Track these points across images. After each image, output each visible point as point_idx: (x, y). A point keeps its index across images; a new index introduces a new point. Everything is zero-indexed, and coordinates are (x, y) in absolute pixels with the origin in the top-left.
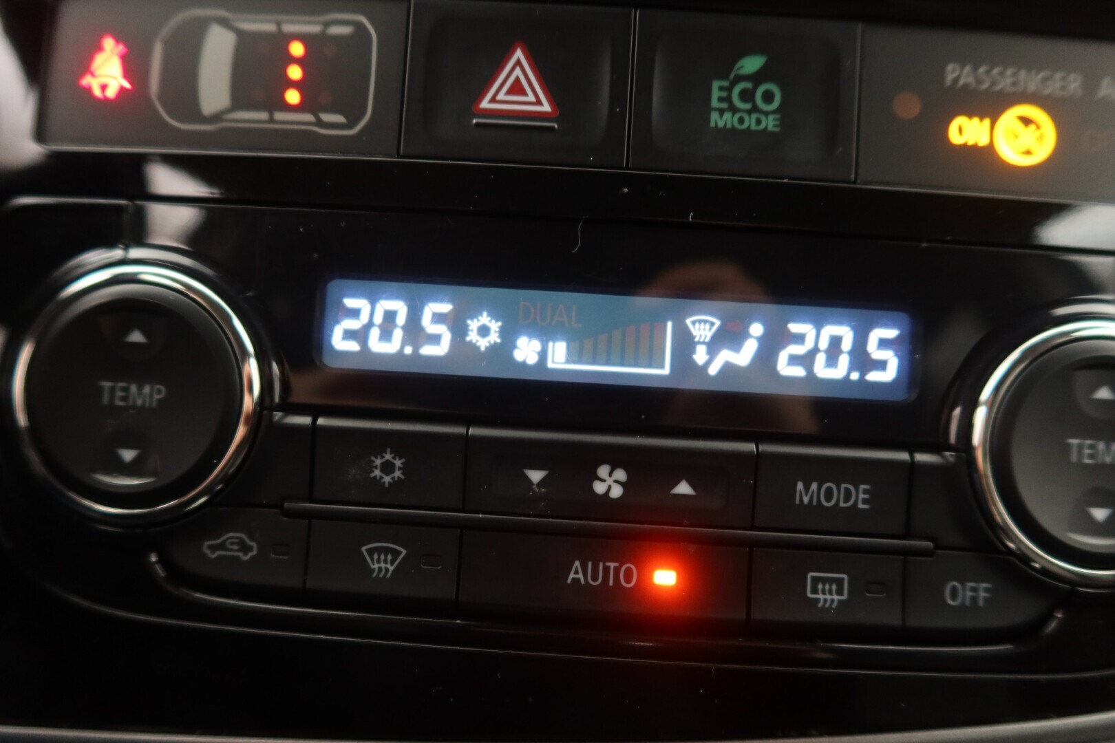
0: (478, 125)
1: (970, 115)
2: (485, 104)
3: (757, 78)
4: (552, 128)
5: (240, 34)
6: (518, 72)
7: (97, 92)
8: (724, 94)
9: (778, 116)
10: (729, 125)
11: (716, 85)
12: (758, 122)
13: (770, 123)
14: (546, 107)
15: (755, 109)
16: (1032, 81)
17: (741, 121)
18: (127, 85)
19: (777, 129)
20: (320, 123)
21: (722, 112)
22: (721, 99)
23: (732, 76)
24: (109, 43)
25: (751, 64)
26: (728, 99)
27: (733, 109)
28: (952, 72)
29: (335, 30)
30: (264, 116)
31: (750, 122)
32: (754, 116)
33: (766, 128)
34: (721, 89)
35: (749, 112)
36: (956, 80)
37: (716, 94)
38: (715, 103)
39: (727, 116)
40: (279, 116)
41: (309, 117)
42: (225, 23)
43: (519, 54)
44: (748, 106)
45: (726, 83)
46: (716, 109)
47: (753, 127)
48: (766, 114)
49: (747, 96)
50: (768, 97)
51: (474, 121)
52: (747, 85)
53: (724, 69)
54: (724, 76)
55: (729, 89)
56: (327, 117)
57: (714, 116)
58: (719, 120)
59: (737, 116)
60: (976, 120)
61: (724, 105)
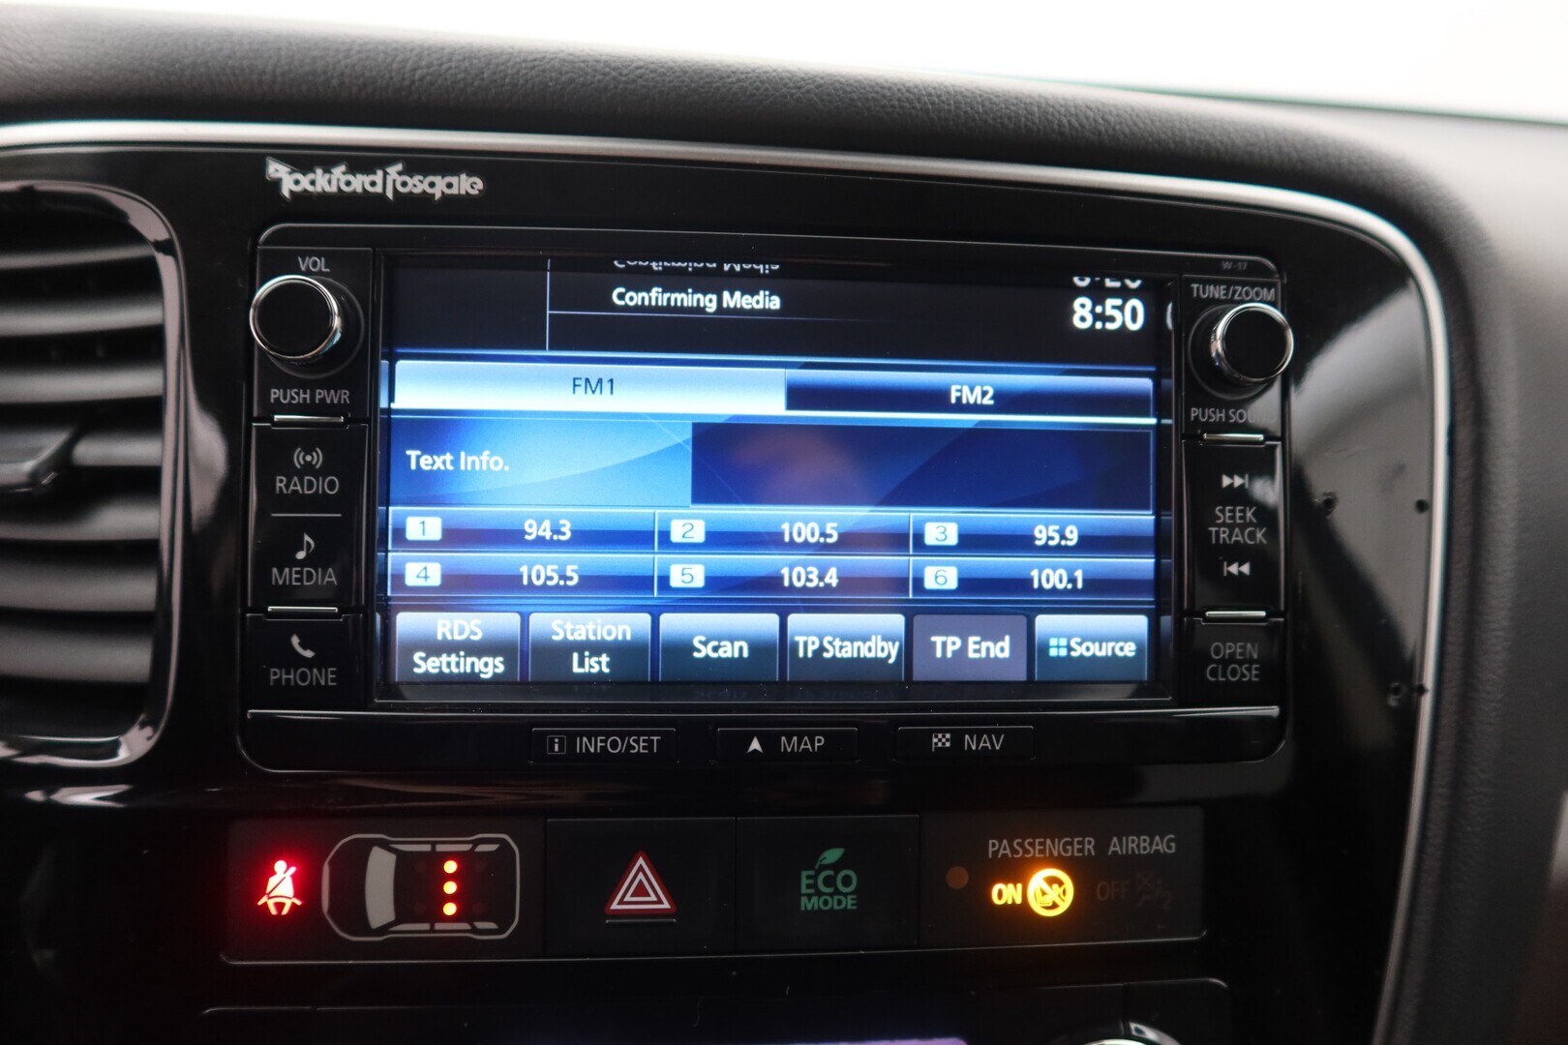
0: (609, 924)
1: (1006, 882)
2: (615, 906)
3: (837, 867)
4: (672, 923)
5: (399, 854)
6: (641, 876)
7: (273, 911)
8: (811, 881)
9: (854, 897)
10: (816, 907)
11: (804, 874)
12: (840, 902)
13: (849, 903)
14: (666, 905)
15: (837, 892)
16: (1056, 848)
17: (826, 903)
18: (298, 903)
19: (855, 907)
20: (475, 931)
21: (809, 896)
22: (809, 886)
23: (817, 867)
24: (280, 866)
25: (832, 855)
26: (814, 886)
27: (819, 894)
28: (992, 845)
29: (482, 848)
30: (426, 926)
31: (833, 903)
32: (836, 898)
33: (846, 907)
34: (808, 877)
35: (831, 895)
36: (995, 853)
37: (804, 882)
38: (804, 890)
39: (814, 899)
40: (439, 926)
41: (465, 926)
42: (385, 845)
43: (641, 861)
44: (830, 890)
45: (812, 873)
46: (804, 895)
47: (836, 907)
48: (846, 895)
49: (830, 881)
50: (847, 881)
51: (607, 921)
52: (830, 872)
53: (811, 861)
54: (811, 868)
55: (815, 878)
56: (480, 925)
57: (804, 900)
58: (808, 904)
59: (823, 898)
60: (1011, 886)
61: (812, 891)
